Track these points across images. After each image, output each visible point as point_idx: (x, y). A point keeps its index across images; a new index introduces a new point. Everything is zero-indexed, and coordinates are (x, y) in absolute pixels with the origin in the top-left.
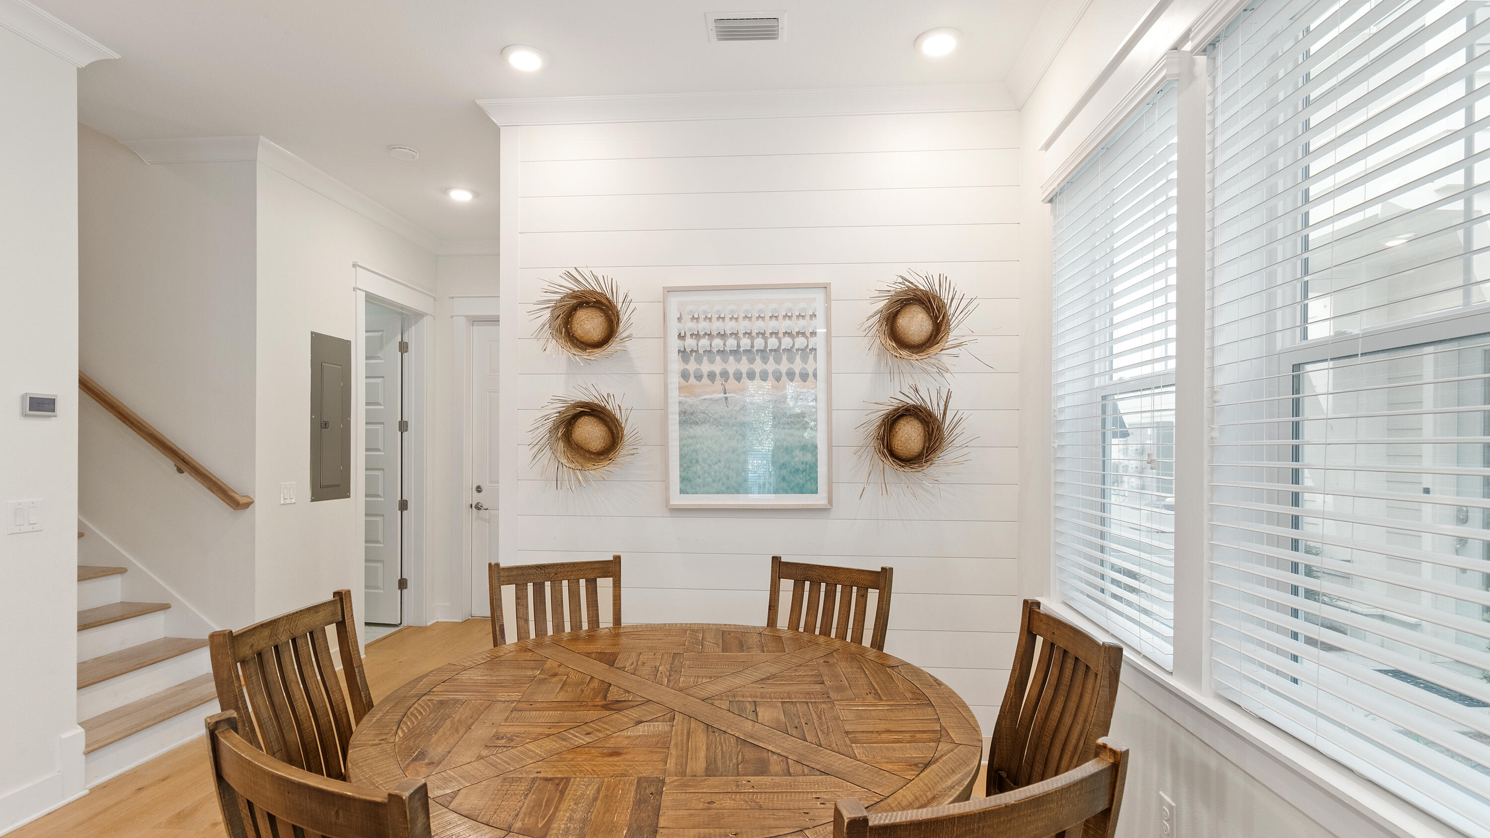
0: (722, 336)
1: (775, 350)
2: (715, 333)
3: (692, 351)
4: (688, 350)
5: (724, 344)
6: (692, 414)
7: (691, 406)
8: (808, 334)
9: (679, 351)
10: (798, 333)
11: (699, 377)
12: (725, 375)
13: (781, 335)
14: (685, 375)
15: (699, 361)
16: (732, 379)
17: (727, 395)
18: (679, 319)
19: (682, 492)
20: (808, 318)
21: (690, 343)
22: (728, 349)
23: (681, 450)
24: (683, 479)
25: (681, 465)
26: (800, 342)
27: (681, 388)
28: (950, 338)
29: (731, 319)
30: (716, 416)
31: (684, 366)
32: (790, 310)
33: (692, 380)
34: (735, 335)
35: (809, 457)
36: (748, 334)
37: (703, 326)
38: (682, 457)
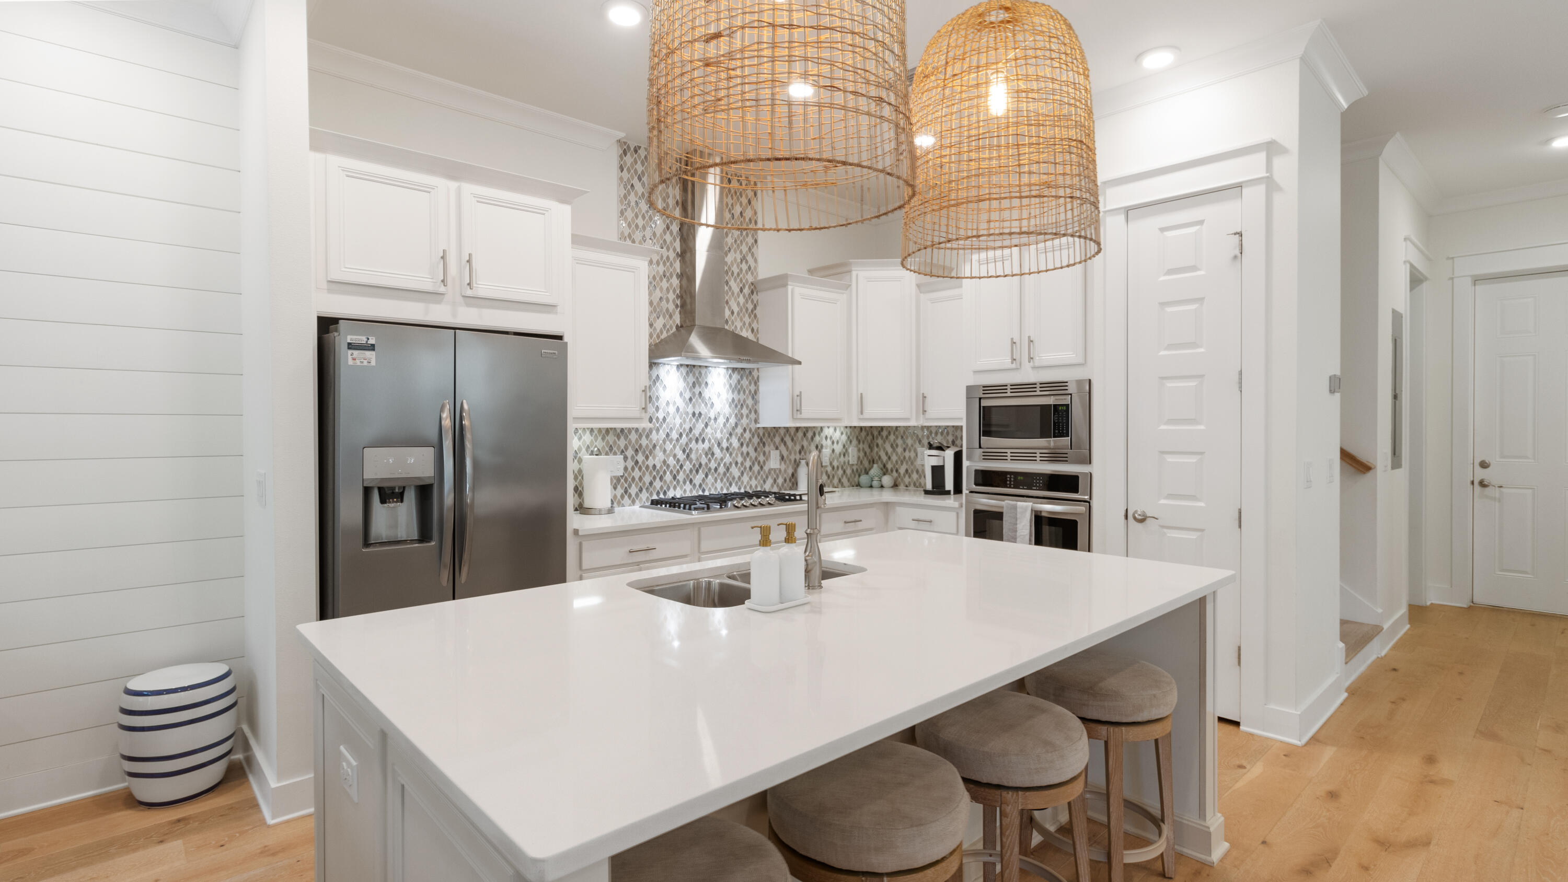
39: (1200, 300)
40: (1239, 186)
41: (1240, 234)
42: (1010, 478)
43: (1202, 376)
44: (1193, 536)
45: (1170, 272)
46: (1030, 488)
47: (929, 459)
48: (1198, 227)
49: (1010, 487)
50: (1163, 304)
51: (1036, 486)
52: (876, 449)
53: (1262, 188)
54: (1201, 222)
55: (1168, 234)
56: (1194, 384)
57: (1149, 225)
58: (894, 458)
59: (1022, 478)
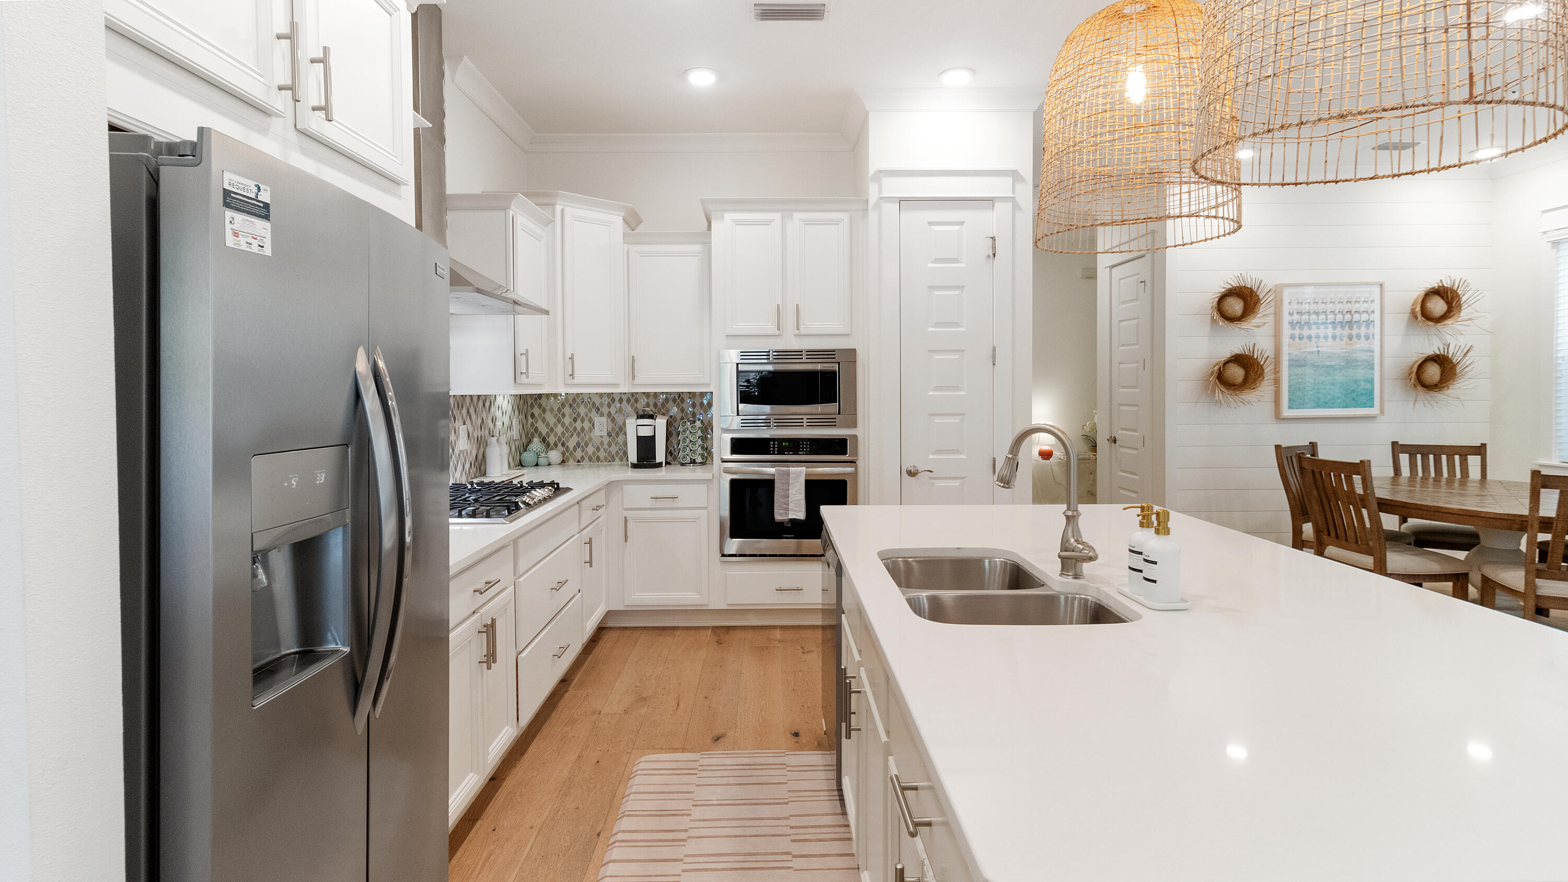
0: (1317, 313)
1: (1349, 322)
2: (1312, 312)
3: (1298, 322)
4: (1295, 322)
5: (1318, 319)
6: (1296, 360)
7: (1296, 356)
8: (1369, 312)
9: (1289, 323)
10: (1363, 311)
11: (1301, 338)
12: (1318, 337)
13: (1353, 313)
14: (1292, 337)
15: (1301, 328)
16: (1322, 340)
17: (1319, 349)
18: (1290, 303)
19: (1289, 408)
20: (1370, 302)
21: (1296, 317)
22: (1320, 322)
23: (1289, 382)
24: (1290, 400)
25: (1289, 392)
26: (1365, 317)
27: (1289, 346)
28: (1462, 314)
29: (1322, 303)
30: (1312, 362)
31: (1291, 332)
32: (1359, 298)
33: (1297, 340)
34: (1324, 312)
35: (1369, 386)
36: (1332, 312)
37: (1306, 307)
38: (1290, 387)
39: (962, 288)
40: (991, 200)
41: (993, 238)
42: (774, 445)
43: (963, 351)
44: (956, 483)
45: (937, 261)
46: (796, 453)
47: (634, 428)
48: (960, 227)
49: (774, 454)
50: (931, 288)
51: (803, 451)
52: (530, 420)
53: (1009, 205)
54: (962, 223)
55: (936, 228)
56: (957, 357)
57: (919, 218)
58: (559, 429)
59: (787, 444)
